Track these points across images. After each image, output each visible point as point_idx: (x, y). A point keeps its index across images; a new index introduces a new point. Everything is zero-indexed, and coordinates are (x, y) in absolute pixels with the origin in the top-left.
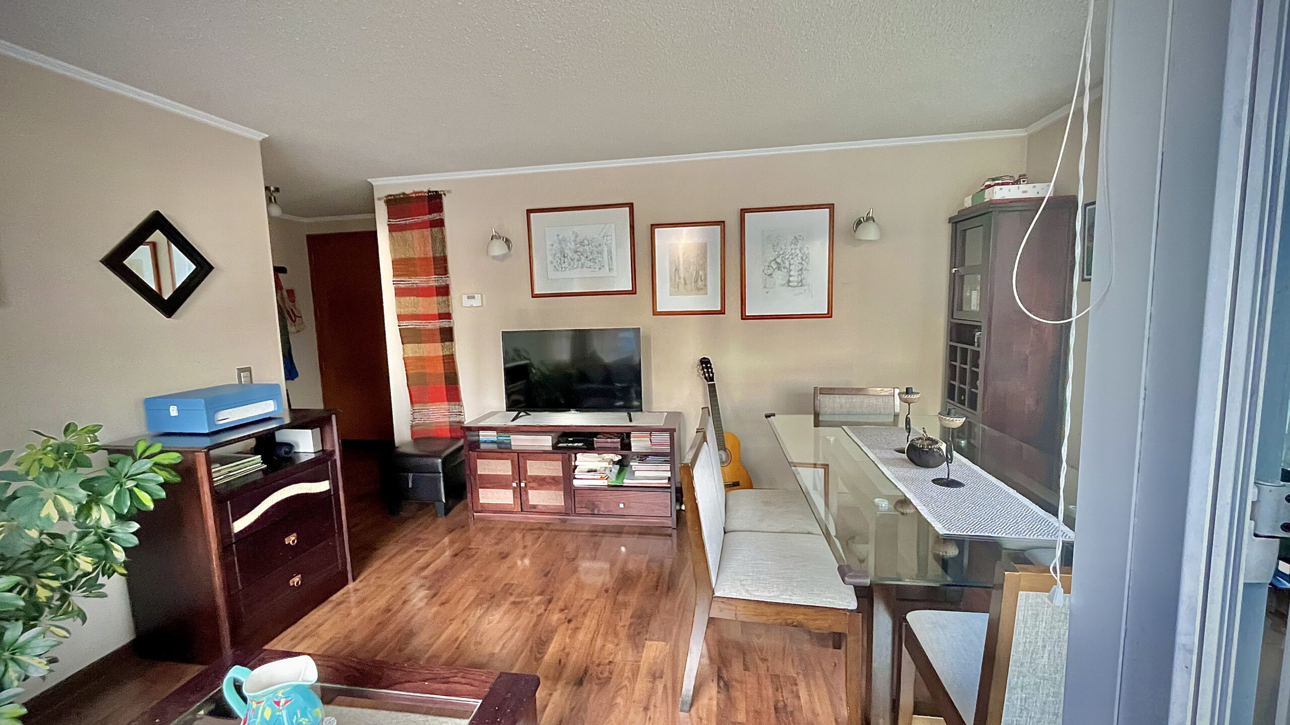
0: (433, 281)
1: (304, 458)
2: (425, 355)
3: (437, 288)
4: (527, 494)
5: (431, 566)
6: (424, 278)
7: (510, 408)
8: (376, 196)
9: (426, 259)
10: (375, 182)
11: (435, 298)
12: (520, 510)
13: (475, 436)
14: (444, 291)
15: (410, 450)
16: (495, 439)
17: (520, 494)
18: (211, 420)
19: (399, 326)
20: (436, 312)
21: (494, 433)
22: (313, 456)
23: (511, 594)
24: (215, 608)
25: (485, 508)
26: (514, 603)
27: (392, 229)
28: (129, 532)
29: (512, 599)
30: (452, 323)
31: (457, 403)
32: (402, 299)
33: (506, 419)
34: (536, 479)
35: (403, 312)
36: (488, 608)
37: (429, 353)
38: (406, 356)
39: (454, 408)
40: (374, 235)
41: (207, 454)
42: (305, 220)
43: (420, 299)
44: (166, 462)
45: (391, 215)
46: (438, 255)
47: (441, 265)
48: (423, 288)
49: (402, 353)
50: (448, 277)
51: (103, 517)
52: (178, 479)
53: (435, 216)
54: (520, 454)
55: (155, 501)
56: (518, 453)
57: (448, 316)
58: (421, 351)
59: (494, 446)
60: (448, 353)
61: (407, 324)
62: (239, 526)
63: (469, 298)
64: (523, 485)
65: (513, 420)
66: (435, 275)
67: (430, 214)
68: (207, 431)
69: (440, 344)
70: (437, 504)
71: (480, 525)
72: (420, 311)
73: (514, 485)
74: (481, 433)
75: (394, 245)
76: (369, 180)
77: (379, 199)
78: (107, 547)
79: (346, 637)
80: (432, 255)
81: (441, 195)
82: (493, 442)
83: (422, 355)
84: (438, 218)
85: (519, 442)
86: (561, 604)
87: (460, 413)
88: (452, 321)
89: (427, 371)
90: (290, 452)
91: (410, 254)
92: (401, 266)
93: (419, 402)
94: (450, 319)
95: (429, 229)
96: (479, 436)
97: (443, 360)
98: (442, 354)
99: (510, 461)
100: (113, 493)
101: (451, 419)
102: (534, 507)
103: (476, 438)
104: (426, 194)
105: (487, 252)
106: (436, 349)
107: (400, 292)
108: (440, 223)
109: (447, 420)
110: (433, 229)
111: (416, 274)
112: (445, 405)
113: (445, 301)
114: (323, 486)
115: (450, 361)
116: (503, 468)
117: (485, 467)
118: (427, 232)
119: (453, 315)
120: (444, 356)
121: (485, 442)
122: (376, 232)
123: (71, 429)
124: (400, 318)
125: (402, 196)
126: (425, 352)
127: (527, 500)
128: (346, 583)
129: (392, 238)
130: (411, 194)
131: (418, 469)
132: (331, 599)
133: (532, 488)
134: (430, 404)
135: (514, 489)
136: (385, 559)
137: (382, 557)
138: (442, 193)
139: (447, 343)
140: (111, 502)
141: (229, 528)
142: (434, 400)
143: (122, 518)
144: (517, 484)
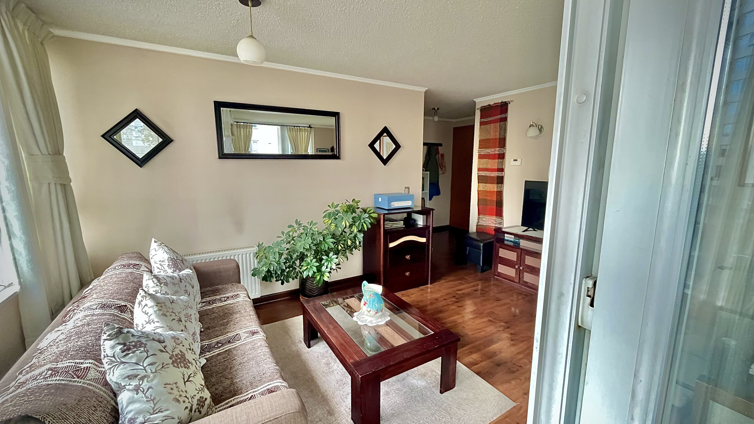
0: (497, 151)
1: (419, 226)
2: (488, 190)
3: (499, 154)
4: (523, 274)
5: (462, 291)
6: (493, 150)
7: (523, 224)
8: (476, 108)
9: (496, 139)
10: (477, 100)
11: (497, 160)
12: (518, 282)
13: (503, 236)
14: (502, 156)
15: (475, 236)
16: (513, 240)
17: (519, 273)
18: (389, 205)
19: (478, 174)
20: (496, 168)
21: (513, 237)
22: (422, 226)
23: (490, 316)
24: (380, 272)
25: (499, 274)
26: (490, 320)
27: (481, 124)
28: (361, 236)
29: (490, 318)
30: (503, 174)
31: (500, 217)
32: (481, 160)
33: (520, 230)
34: (529, 267)
35: (481, 167)
36: (476, 317)
37: (490, 189)
38: (479, 189)
39: (498, 220)
40: (473, 127)
41: (384, 216)
42: (454, 120)
43: (490, 160)
44: (373, 216)
45: (481, 117)
46: (501, 137)
47: (502, 142)
48: (491, 155)
49: (477, 188)
50: (505, 149)
51: (355, 229)
52: (376, 223)
53: (503, 116)
54: (522, 251)
55: (367, 228)
56: (521, 250)
57: (502, 170)
58: (487, 188)
59: (512, 244)
60: (499, 190)
61: (483, 173)
62: (392, 245)
63: (514, 160)
64: (521, 268)
65: (524, 231)
66: (499, 148)
67: (501, 114)
68: (387, 208)
69: (496, 185)
70: (478, 266)
71: (496, 282)
72: (489, 167)
73: (517, 267)
74: (506, 235)
75: (481, 133)
76: (474, 100)
77: (478, 109)
78: (355, 240)
79: (418, 302)
80: (498, 137)
81: (508, 103)
82: (511, 241)
83: (486, 190)
84: (504, 116)
85: (523, 243)
86: (513, 332)
87: (500, 223)
88: (503, 173)
89: (488, 198)
90: (414, 223)
91: (488, 137)
92: (483, 144)
93: (482, 214)
94: (503, 172)
95: (499, 123)
96: (504, 236)
97: (497, 193)
98: (496, 190)
99: (516, 253)
100: (358, 223)
101: (496, 226)
102: (526, 282)
103: (502, 237)
104: (500, 104)
105: (526, 135)
106: (493, 187)
107: (481, 157)
108: (505, 119)
109: (494, 225)
110: (501, 123)
111: (489, 147)
112: (494, 218)
113: (501, 162)
114: (423, 240)
115: (500, 194)
116: (512, 256)
117: (503, 253)
118: (498, 124)
119: (506, 170)
120: (497, 191)
121: (507, 240)
122: (474, 125)
123: (354, 200)
124: (479, 170)
125: (488, 106)
126: (488, 188)
127: (523, 277)
128: (428, 284)
129: (480, 128)
130: (493, 104)
131: (472, 246)
132: (420, 287)
133: (526, 272)
134: (487, 216)
135: (516, 269)
136: (447, 281)
137: (445, 279)
138: (508, 102)
139: (500, 185)
140: (357, 225)
141: (388, 246)
142: (490, 214)
143: (359, 231)
144: (518, 267)
